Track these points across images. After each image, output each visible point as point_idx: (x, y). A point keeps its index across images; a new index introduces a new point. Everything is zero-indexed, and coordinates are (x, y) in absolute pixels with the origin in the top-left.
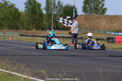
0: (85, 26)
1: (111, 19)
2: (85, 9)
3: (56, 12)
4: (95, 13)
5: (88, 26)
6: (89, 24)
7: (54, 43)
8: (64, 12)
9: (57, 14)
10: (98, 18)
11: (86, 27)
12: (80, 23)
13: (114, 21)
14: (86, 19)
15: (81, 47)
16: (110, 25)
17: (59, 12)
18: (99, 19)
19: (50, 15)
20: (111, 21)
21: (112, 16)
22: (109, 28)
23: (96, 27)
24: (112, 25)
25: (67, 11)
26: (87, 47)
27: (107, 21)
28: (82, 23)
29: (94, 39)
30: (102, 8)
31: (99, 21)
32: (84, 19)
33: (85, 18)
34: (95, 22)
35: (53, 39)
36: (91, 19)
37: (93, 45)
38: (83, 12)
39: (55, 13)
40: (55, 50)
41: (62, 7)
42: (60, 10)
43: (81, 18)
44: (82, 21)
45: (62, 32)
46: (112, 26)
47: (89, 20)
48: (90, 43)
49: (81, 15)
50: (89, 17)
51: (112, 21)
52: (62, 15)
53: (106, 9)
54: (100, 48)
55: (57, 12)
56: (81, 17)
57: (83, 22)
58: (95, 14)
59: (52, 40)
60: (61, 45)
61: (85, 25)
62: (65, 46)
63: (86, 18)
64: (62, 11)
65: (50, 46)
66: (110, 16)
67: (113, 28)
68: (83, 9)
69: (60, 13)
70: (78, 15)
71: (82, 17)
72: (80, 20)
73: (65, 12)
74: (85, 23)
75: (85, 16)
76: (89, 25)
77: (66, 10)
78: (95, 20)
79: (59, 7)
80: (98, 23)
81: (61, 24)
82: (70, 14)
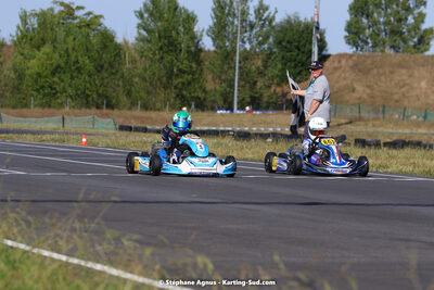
0: (355, 95)
2: (354, 34)
3: (251, 43)
4: (393, 47)
5: (365, 96)
6: (369, 87)
7: (187, 152)
8: (279, 43)
9: (255, 52)
10: (401, 66)
11: (360, 98)
12: (337, 85)
14: (360, 71)
15: (285, 165)
17: (260, 44)
18: (404, 71)
19: (226, 56)
23: (396, 97)
25: (288, 42)
26: (305, 167)
28: (345, 82)
29: (331, 140)
30: (418, 29)
31: (405, 77)
32: (352, 68)
33: (355, 67)
34: (391, 81)
35: (184, 139)
36: (375, 71)
37: (328, 158)
38: (349, 43)
39: (248, 46)
40: (190, 175)
41: (273, 28)
42: (266, 38)
43: (341, 67)
44: (345, 79)
45: (272, 116)
47: (368, 72)
48: (318, 152)
49: (341, 56)
50: (369, 62)
52: (271, 53)
53: (431, 31)
54: (348, 171)
55: (255, 42)
56: (339, 61)
57: (349, 82)
58: (392, 52)
59: (180, 142)
60: (211, 160)
61: (354, 90)
62: (226, 163)
63: (360, 66)
64: (271, 40)
65: (174, 162)
68: (347, 34)
69: (266, 46)
70: (329, 56)
71: (343, 62)
72: (337, 74)
73: (284, 44)
74: (356, 86)
75: (354, 58)
76: (368, 91)
77: (287, 39)
78: (391, 72)
79: (263, 26)
80: (401, 84)
81: (270, 87)
82: (302, 49)
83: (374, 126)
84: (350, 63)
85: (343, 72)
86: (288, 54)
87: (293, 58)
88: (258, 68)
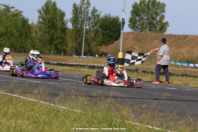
1: (177, 41)
2: (133, 23)
3: (89, 26)
5: (139, 51)
6: (141, 47)
8: (101, 26)
9: (91, 30)
10: (156, 38)
12: (127, 46)
13: (181, 45)
14: (137, 40)
16: (175, 50)
17: (93, 27)
18: (157, 41)
20: (176, 45)
21: (179, 35)
22: (173, 56)
24: (178, 51)
25: (105, 26)
27: (171, 44)
28: (130, 45)
30: (162, 22)
31: (157, 44)
32: (133, 39)
33: (135, 38)
34: (151, 45)
36: (144, 40)
38: (131, 28)
39: (88, 27)
41: (99, 19)
42: (96, 24)
43: (128, 38)
44: (130, 43)
46: (179, 53)
47: (140, 41)
49: (128, 33)
50: (141, 36)
51: (178, 45)
53: (167, 23)
55: (91, 26)
56: (128, 36)
57: (132, 45)
61: (134, 49)
63: (137, 38)
64: (98, 25)
66: (175, 35)
67: (181, 55)
68: (129, 23)
69: (96, 28)
71: (130, 36)
72: (127, 41)
73: (104, 27)
74: (135, 46)
75: (134, 34)
76: (141, 49)
77: (105, 24)
78: (151, 41)
79: (95, 19)
80: (155, 46)
81: (97, 46)
82: (112, 29)
83: (147, 65)
84: (133, 36)
85: (130, 40)
86: (105, 32)
87: (107, 33)
88: (92, 37)
